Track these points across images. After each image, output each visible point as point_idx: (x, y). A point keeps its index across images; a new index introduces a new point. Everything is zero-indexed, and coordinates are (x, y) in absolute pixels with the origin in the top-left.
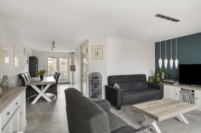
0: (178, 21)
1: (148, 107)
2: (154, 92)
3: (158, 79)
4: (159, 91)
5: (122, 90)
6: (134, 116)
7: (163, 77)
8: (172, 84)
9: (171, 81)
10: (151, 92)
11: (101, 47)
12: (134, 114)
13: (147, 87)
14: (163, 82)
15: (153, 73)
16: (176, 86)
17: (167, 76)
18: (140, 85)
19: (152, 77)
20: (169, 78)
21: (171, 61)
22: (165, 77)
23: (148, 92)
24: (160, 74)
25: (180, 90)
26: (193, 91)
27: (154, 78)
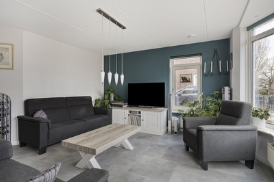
0: (124, 28)
1: (87, 138)
2: (99, 118)
3: (107, 102)
4: (106, 116)
5: (49, 121)
6: (68, 157)
7: (112, 99)
8: (121, 106)
9: (120, 103)
10: (97, 119)
11: (10, 47)
12: (69, 154)
13: (92, 113)
14: (111, 105)
15: (100, 94)
16: (125, 108)
17: (116, 98)
18: (82, 111)
19: (99, 100)
20: (119, 100)
21: (116, 76)
22: (114, 99)
23: (92, 120)
24: (109, 95)
25: (128, 113)
26: (140, 113)
27: (102, 101)
